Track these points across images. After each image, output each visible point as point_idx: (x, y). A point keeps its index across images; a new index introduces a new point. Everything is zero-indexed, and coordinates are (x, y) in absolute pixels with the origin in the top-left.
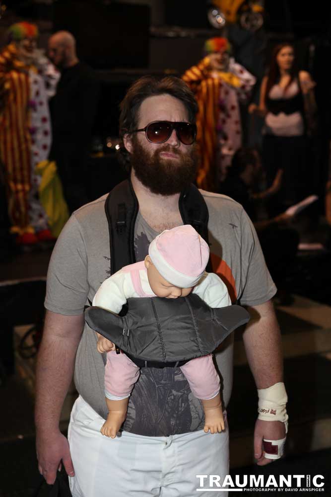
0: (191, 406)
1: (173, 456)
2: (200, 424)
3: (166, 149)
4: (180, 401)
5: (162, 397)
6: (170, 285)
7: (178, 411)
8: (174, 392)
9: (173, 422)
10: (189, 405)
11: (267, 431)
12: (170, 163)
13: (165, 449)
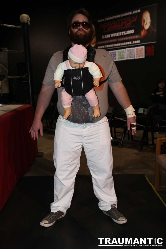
0: (89, 112)
1: (86, 131)
2: (93, 119)
3: (79, 30)
4: (85, 110)
5: (79, 109)
6: (75, 63)
7: (85, 114)
8: (83, 107)
9: (83, 117)
10: (88, 112)
11: (132, 120)
12: (81, 34)
13: (83, 129)
